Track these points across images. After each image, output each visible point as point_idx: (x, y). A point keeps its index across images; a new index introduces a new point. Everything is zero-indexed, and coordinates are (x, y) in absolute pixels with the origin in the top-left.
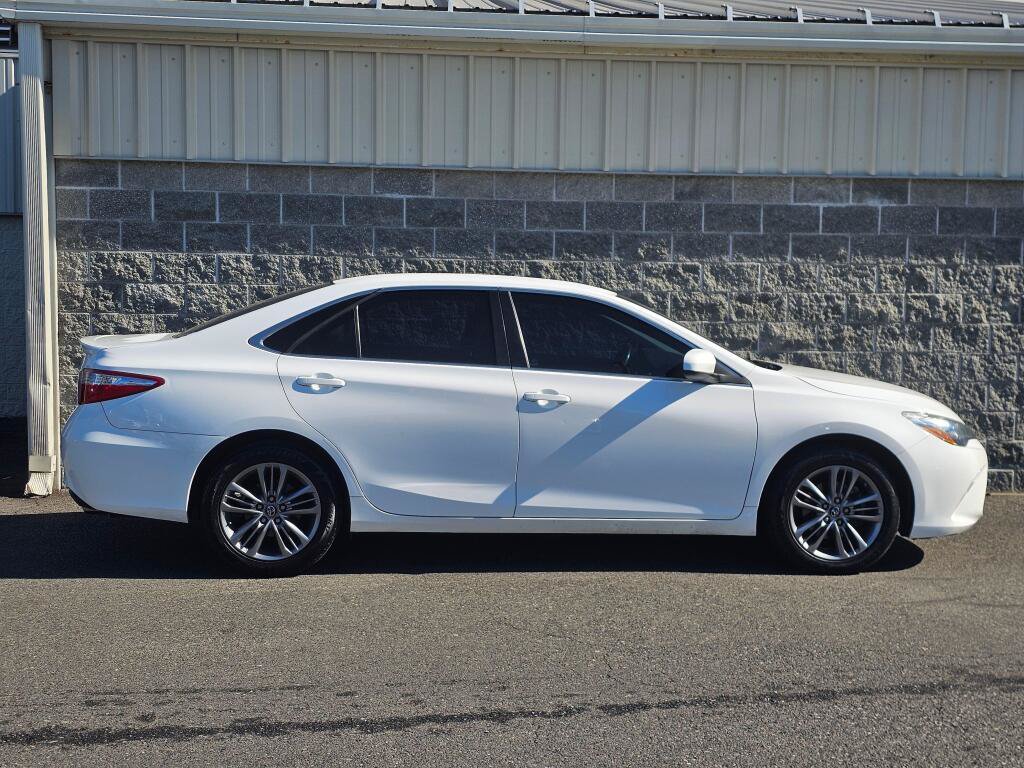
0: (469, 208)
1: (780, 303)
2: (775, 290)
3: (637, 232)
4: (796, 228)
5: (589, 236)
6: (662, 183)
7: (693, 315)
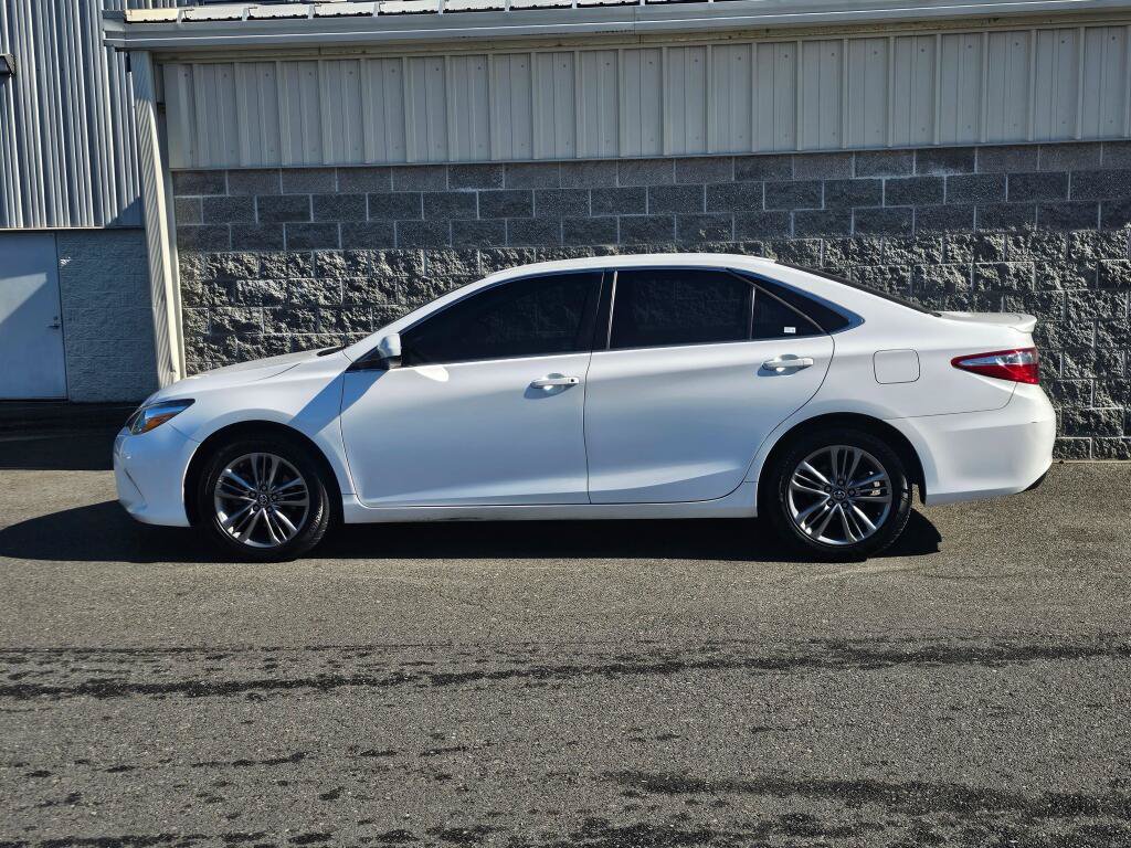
0: (537, 198)
2: (838, 264)
4: (859, 201)
5: (652, 220)
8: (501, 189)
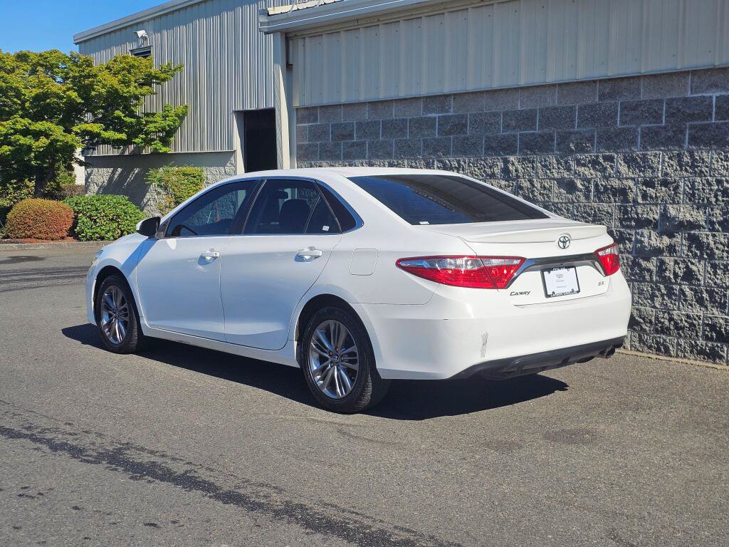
0: (470, 120)
1: (677, 188)
2: (673, 175)
3: (572, 130)
4: (692, 117)
5: (540, 135)
6: (587, 87)
7: (609, 198)
8: (450, 114)
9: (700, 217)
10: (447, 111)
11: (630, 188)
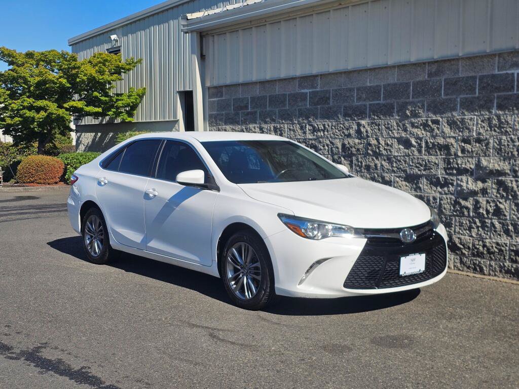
1: (487, 144)
2: (485, 134)
3: (407, 101)
5: (384, 105)
6: (419, 68)
7: (436, 152)
8: (317, 90)
9: (505, 166)
10: (316, 88)
11: (452, 145)
